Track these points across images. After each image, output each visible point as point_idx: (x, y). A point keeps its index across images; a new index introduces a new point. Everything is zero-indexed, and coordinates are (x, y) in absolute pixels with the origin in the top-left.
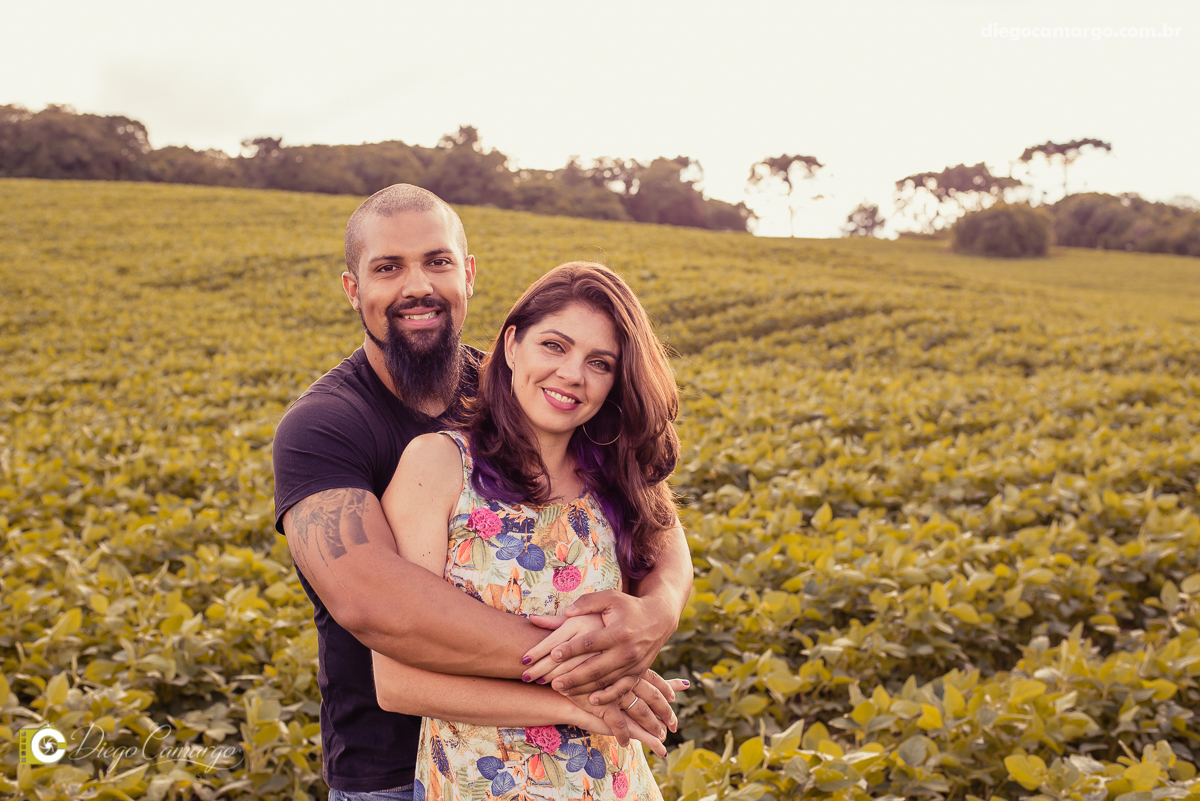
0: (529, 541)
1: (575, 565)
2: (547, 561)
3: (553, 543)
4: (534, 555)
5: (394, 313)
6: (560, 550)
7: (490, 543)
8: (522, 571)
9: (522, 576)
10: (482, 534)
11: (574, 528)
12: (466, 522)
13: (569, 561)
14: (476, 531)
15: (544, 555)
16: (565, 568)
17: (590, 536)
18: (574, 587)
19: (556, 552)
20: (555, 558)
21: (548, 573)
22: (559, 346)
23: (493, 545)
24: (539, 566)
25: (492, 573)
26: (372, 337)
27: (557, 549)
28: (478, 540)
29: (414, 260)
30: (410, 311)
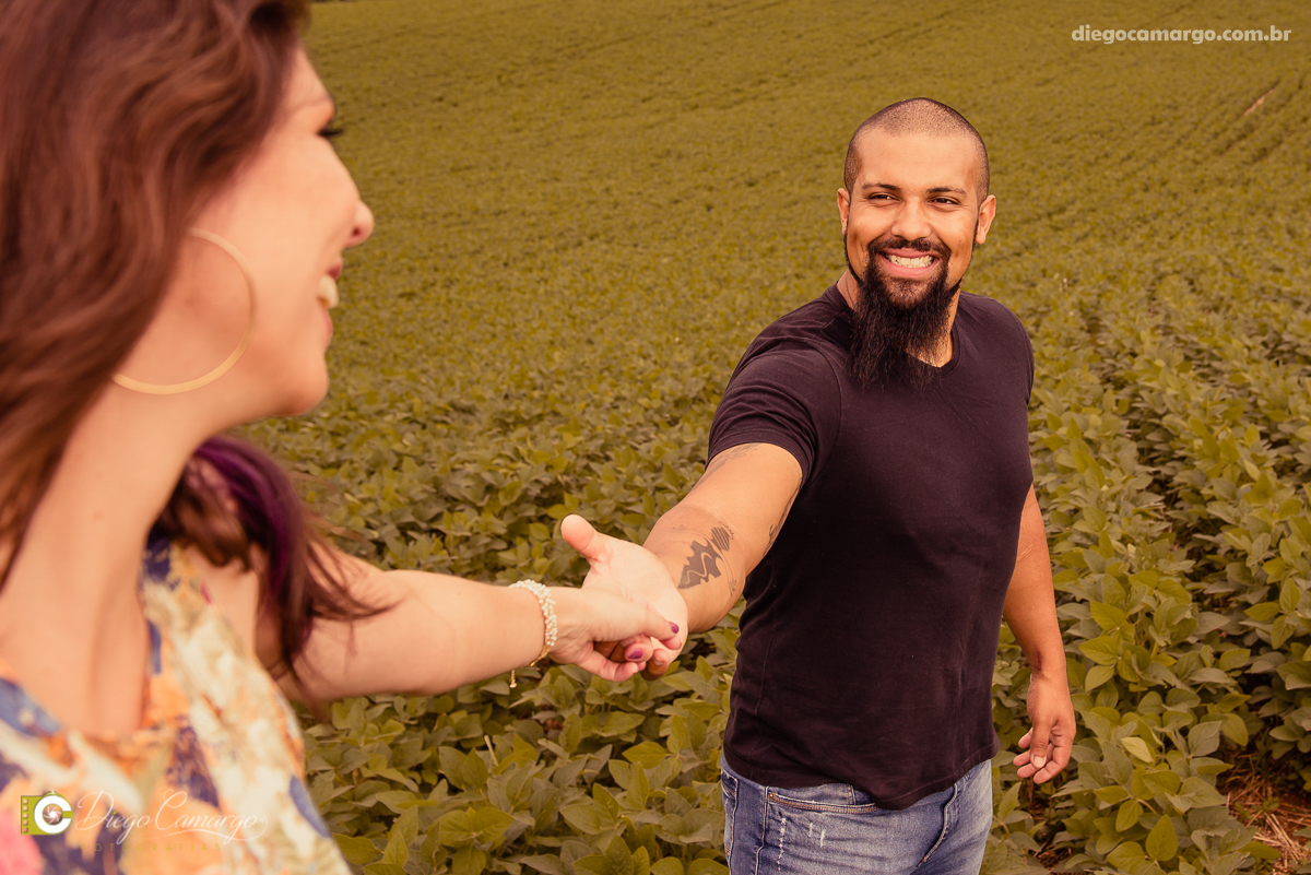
5: (879, 248)
26: (853, 272)
29: (915, 195)
30: (898, 251)
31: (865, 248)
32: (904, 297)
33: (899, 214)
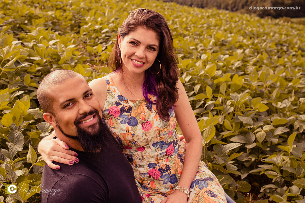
0: (130, 116)
1: (148, 121)
2: (138, 122)
3: (139, 114)
4: (133, 120)
6: (142, 116)
7: (117, 119)
8: (130, 127)
9: (130, 129)
10: (114, 116)
11: (147, 107)
12: (108, 112)
13: (146, 120)
14: (112, 115)
15: (137, 120)
16: (145, 123)
17: (153, 108)
18: (150, 129)
19: (141, 117)
20: (141, 120)
21: (140, 126)
22: (135, 43)
23: (119, 120)
24: (136, 124)
25: (120, 129)
27: (141, 116)
28: (113, 118)
29: (80, 98)
30: (85, 119)
31: (73, 124)
32: (95, 131)
33: (78, 107)
